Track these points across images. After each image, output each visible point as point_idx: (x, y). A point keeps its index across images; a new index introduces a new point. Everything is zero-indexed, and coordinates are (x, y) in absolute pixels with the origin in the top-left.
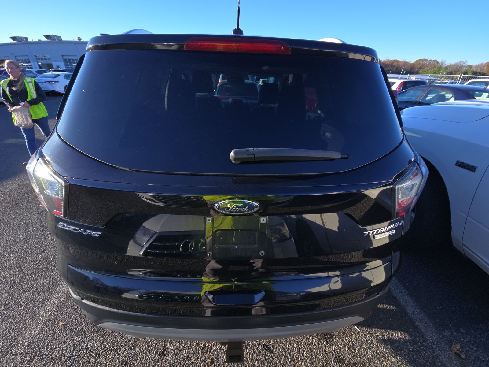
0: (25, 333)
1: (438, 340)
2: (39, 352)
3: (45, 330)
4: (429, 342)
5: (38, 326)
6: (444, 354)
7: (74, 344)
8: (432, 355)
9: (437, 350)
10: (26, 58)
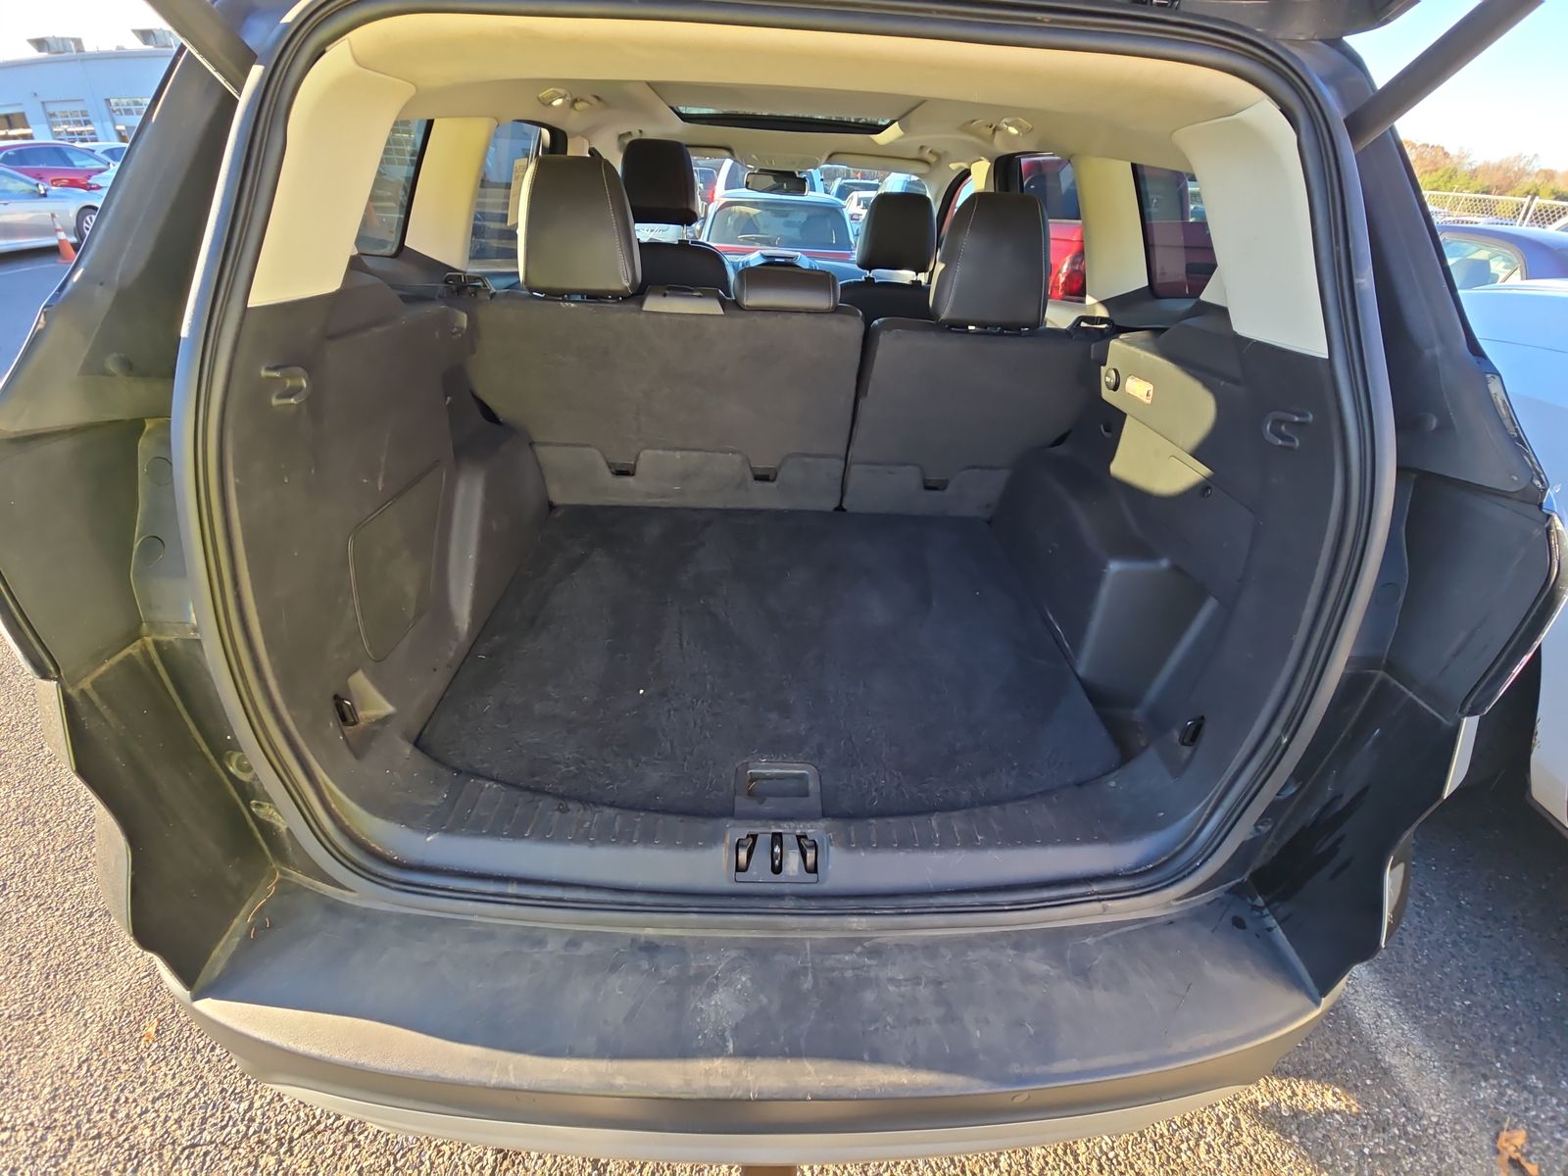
0: (41, 1054)
1: (1457, 1116)
2: (88, 1126)
3: (107, 1048)
4: (1425, 1122)
5: (85, 1031)
6: (1474, 1163)
7: (205, 1102)
8: (1436, 1167)
9: (1452, 1149)
10: (78, 107)
